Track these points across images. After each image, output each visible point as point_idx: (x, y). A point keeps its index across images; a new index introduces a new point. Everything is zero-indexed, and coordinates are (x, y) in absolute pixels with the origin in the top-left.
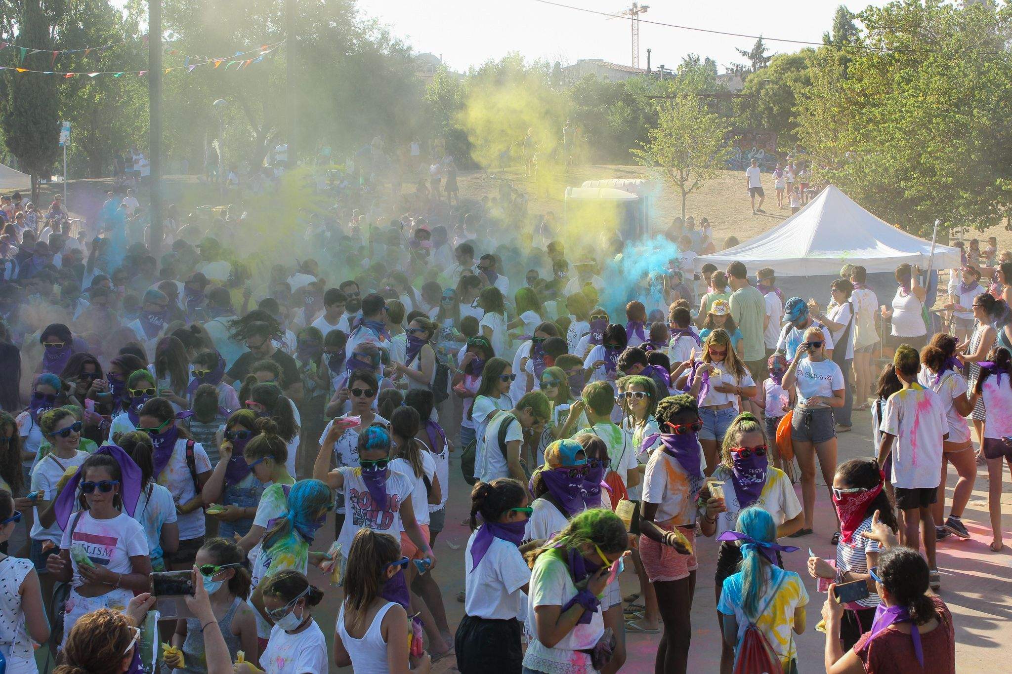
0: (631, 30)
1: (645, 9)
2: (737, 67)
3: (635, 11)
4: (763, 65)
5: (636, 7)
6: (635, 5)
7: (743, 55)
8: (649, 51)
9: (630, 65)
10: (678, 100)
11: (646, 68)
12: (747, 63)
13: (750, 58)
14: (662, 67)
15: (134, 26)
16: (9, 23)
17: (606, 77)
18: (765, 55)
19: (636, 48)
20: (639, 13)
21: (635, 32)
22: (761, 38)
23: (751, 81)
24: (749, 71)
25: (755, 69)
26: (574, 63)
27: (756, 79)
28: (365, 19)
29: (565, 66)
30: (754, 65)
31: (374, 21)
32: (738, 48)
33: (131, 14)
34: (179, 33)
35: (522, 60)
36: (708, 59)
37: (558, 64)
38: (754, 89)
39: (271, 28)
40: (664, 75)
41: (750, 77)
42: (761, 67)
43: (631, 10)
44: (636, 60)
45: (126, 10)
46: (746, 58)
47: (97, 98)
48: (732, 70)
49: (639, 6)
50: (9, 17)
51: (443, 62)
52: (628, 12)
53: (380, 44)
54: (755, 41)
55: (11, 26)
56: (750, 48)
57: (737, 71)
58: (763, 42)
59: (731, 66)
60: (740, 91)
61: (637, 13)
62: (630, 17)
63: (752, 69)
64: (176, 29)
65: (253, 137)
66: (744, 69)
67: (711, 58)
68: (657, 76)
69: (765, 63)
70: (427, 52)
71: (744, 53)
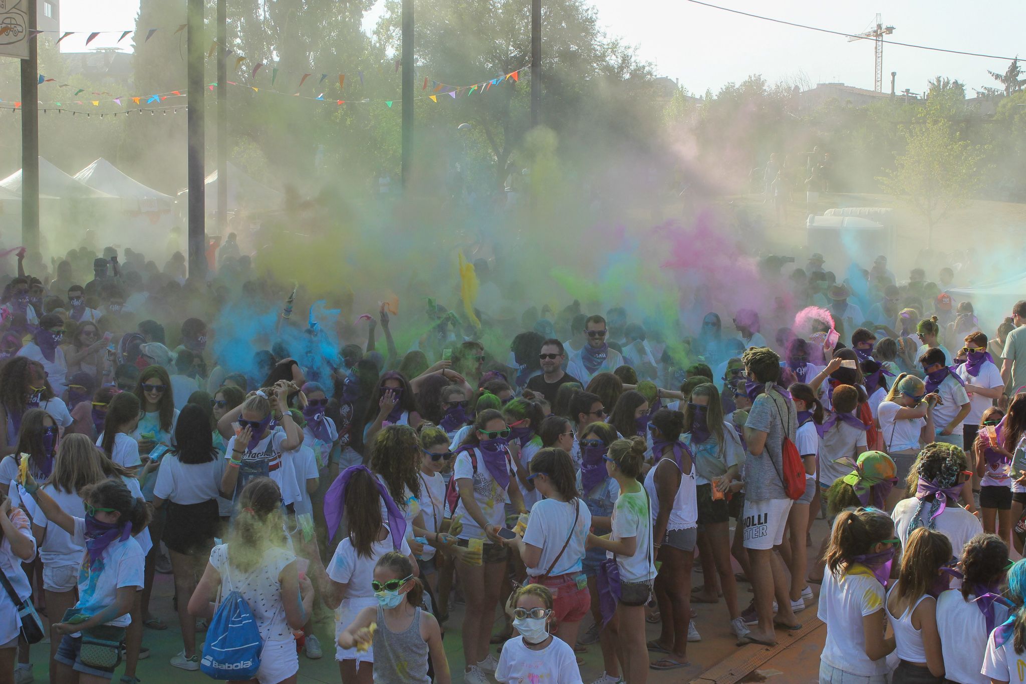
0: (874, 53)
1: (890, 30)
2: (988, 91)
3: (879, 33)
4: (1017, 88)
5: (881, 29)
6: (879, 26)
7: (996, 79)
8: (894, 74)
9: (873, 89)
10: (929, 125)
11: (889, 92)
12: (1000, 87)
13: (1003, 81)
14: (907, 91)
15: (382, 50)
16: (269, 49)
17: (849, 102)
18: (1020, 77)
19: (879, 72)
20: (884, 34)
21: (879, 54)
22: (1016, 60)
23: (1004, 106)
24: (1001, 95)
25: (1008, 93)
26: (814, 87)
27: (1010, 104)
28: (605, 41)
29: (806, 89)
30: (1007, 89)
31: (613, 44)
32: (991, 71)
33: (380, 40)
34: (425, 58)
35: (763, 84)
36: (956, 83)
37: (797, 88)
38: (1007, 114)
39: (514, 52)
40: (909, 99)
41: (1002, 102)
42: (1015, 91)
43: (875, 32)
44: (879, 84)
45: (375, 36)
46: (998, 82)
47: (348, 122)
48: (983, 94)
49: (884, 27)
50: (270, 44)
51: (679, 85)
52: (872, 34)
53: (621, 68)
54: (1010, 62)
55: (271, 53)
56: (1003, 71)
57: (988, 95)
58: (1018, 64)
59: (982, 90)
60: (991, 116)
61: (881, 35)
62: (875, 38)
63: (1005, 93)
64: (423, 55)
65: (494, 161)
66: (996, 94)
67: (960, 82)
68: (902, 99)
69: (1020, 87)
70: (664, 76)
71: (997, 77)
